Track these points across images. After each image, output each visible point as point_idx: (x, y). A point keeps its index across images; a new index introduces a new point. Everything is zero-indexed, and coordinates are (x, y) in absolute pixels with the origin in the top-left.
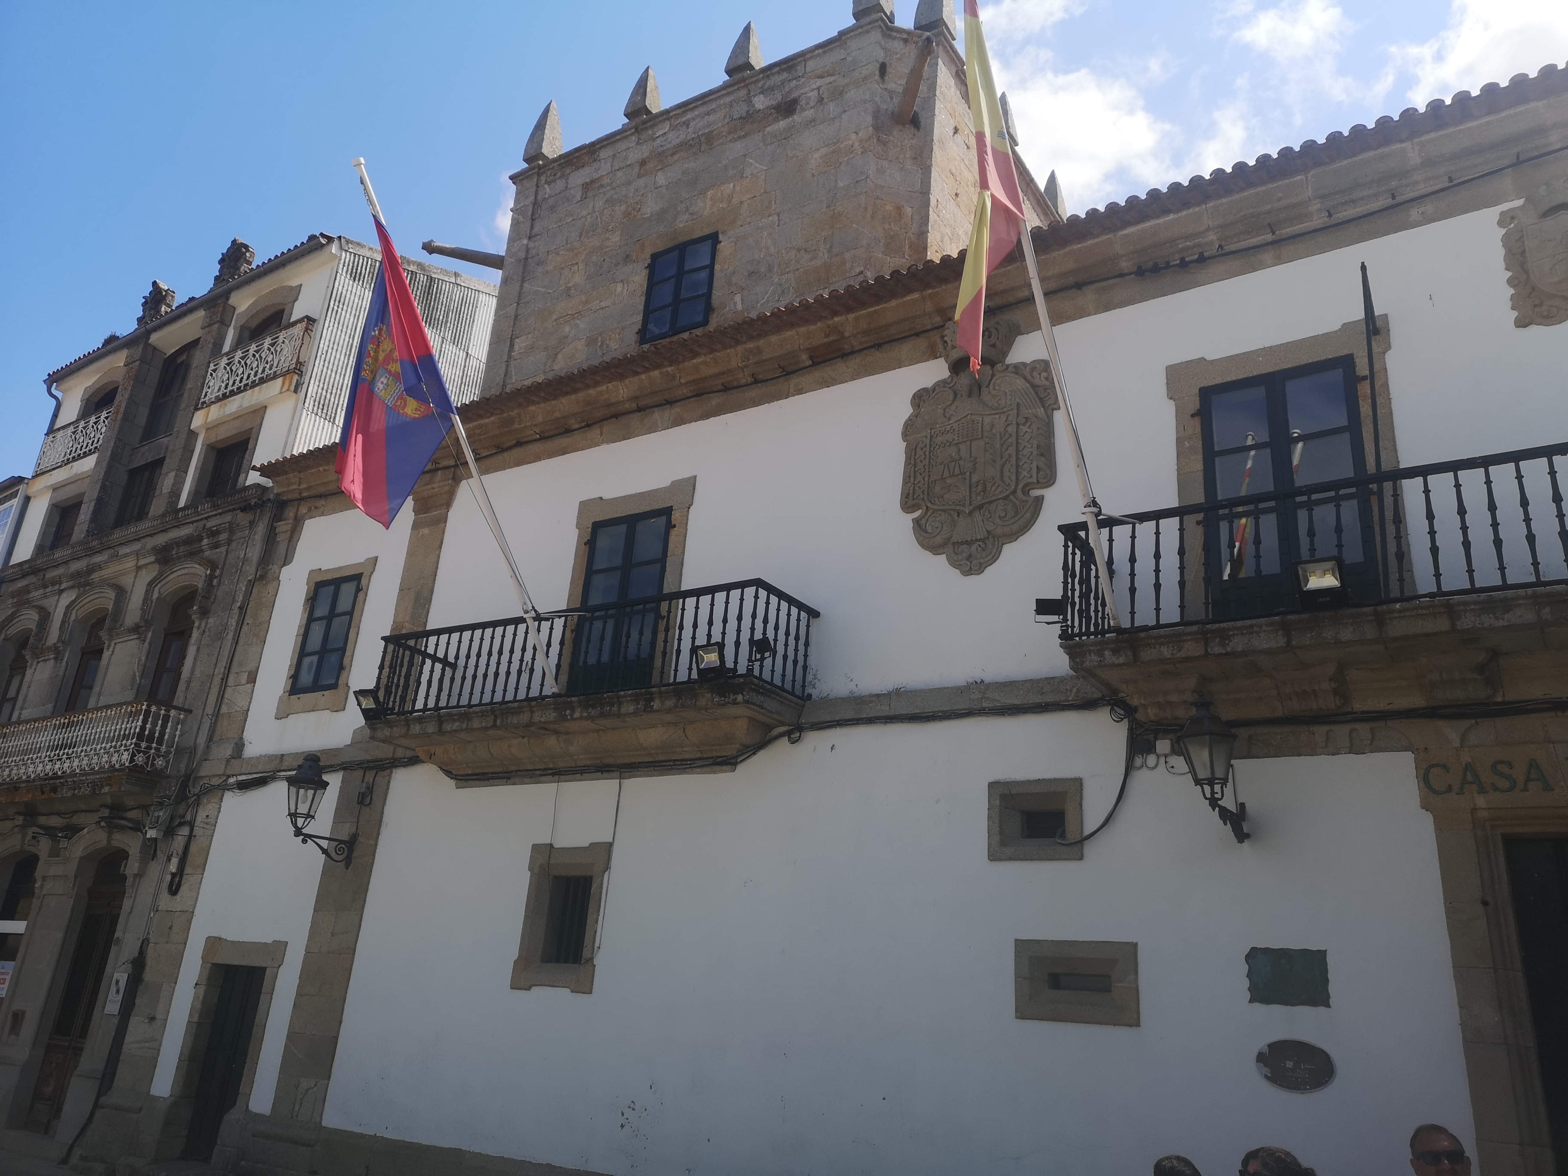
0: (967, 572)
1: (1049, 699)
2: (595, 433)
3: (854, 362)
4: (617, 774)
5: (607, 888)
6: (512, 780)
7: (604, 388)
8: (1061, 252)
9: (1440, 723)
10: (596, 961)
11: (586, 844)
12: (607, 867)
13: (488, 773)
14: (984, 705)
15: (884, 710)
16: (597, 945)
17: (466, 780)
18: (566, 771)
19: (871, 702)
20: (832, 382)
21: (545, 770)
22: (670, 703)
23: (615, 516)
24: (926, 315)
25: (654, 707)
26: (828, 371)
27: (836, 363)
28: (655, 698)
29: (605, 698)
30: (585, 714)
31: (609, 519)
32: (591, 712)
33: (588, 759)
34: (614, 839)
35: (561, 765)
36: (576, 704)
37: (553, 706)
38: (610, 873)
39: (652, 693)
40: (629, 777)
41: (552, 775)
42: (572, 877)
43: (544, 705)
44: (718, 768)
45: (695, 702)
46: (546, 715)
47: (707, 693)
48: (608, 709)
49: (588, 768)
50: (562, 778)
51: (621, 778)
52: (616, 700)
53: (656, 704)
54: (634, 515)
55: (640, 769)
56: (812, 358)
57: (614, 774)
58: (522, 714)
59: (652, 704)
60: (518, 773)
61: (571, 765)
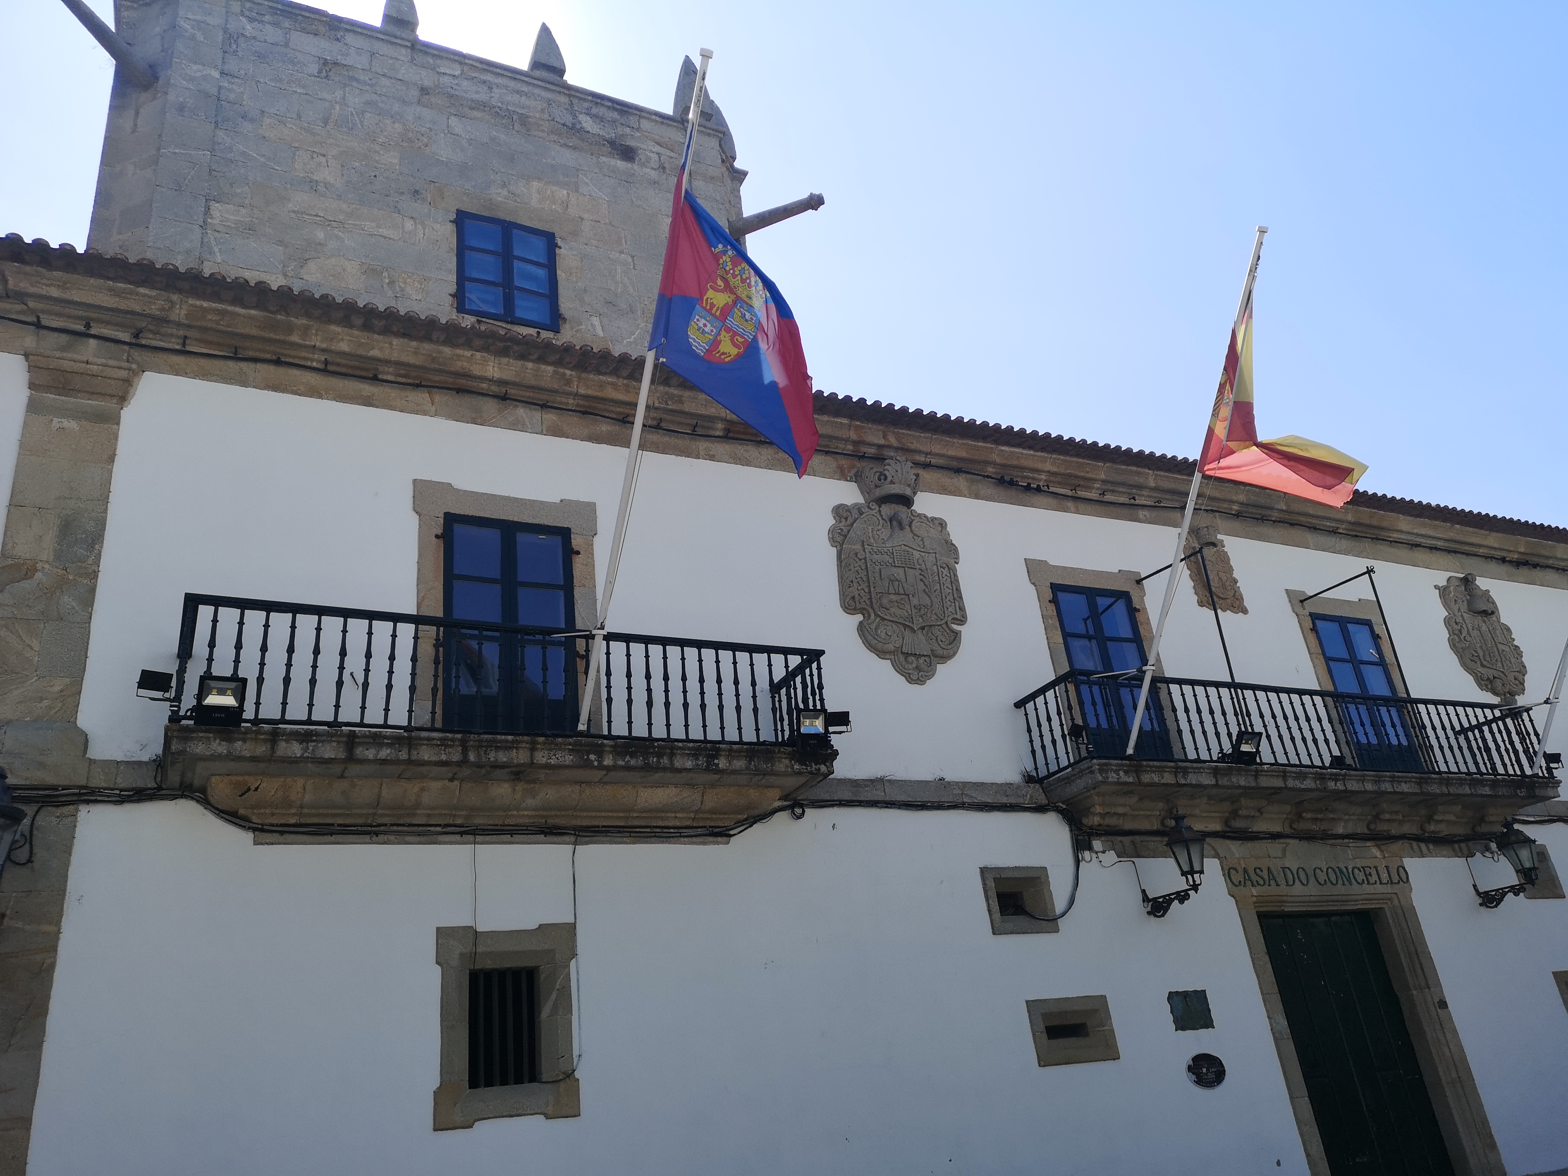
0: (920, 681)
1: (1012, 800)
2: (422, 397)
3: (767, 452)
4: (573, 838)
5: (578, 980)
7: (468, 354)
8: (960, 441)
9: (1228, 842)
10: (577, 1074)
11: (533, 925)
12: (574, 955)
14: (965, 800)
15: (879, 795)
16: (576, 1053)
18: (484, 830)
19: (866, 786)
20: (746, 463)
21: (446, 826)
22: (739, 764)
23: (482, 514)
24: (846, 440)
25: (720, 766)
26: (740, 449)
27: (747, 445)
28: (721, 755)
29: (654, 747)
30: (621, 763)
31: (472, 516)
32: (629, 761)
33: (529, 817)
34: (575, 918)
35: (479, 821)
36: (607, 749)
37: (570, 747)
38: (577, 962)
39: (719, 749)
40: (587, 843)
41: (461, 834)
42: (509, 969)
43: (557, 745)
44: (711, 839)
45: (772, 766)
46: (557, 756)
47: (786, 758)
48: (655, 760)
49: (525, 828)
50: (479, 838)
51: (575, 843)
52: (668, 751)
53: (722, 763)
54: (513, 522)
55: (608, 834)
56: (727, 431)
57: (566, 838)
58: (515, 750)
59: (716, 761)
60: (395, 828)
61: (496, 822)
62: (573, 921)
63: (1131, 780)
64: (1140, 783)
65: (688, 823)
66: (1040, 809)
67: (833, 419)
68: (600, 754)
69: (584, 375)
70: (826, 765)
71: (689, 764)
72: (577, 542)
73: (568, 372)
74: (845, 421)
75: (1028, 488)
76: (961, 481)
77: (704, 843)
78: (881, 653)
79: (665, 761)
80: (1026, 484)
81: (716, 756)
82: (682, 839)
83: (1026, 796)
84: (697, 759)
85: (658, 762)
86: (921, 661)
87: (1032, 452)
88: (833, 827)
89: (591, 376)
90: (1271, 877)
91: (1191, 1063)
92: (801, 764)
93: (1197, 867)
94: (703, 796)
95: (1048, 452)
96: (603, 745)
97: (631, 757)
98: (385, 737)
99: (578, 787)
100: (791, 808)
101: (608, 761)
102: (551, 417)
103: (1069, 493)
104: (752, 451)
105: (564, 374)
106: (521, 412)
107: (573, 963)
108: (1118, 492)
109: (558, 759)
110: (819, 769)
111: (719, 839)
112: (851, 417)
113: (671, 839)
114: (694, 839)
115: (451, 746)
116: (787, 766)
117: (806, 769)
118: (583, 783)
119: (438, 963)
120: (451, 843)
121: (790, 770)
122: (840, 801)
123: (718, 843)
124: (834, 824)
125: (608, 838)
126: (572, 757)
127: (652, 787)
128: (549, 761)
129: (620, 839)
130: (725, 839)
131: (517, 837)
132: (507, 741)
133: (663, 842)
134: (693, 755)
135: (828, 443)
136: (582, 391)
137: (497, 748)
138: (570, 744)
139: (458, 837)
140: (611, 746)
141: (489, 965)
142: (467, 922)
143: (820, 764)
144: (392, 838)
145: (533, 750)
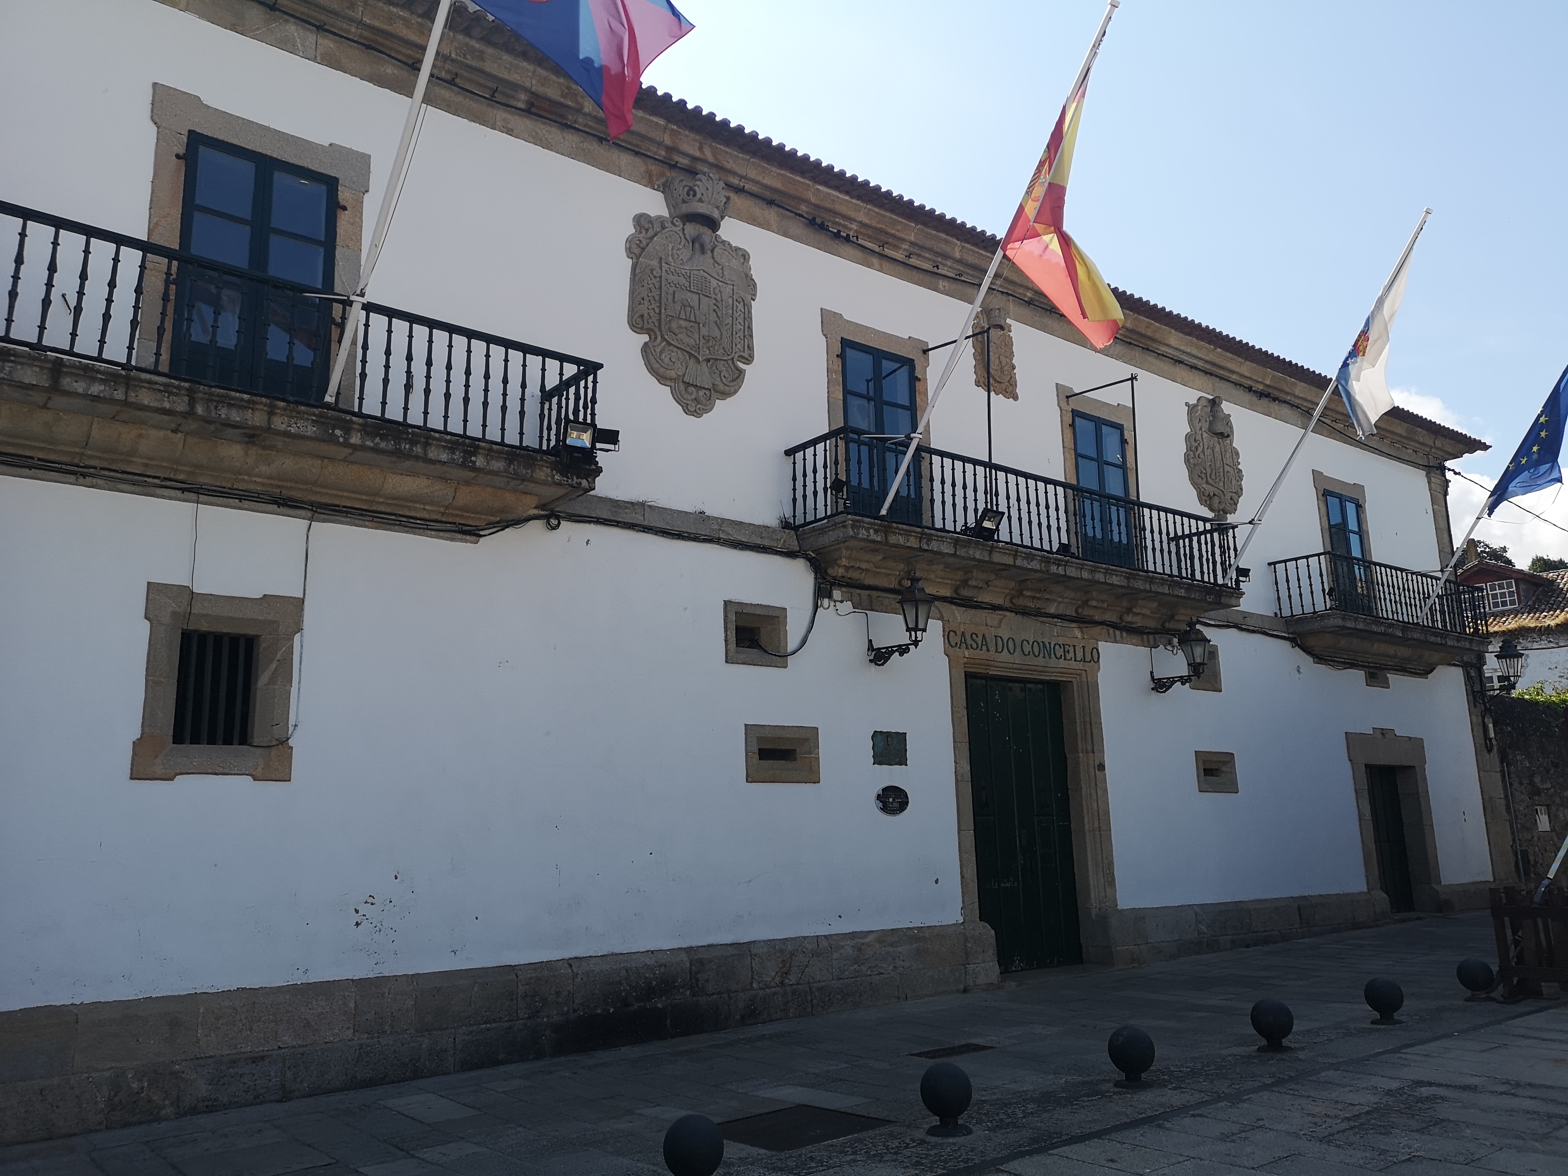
0: (697, 413)
1: (767, 543)
3: (572, 138)
4: (309, 514)
5: (301, 653)
6: (90, 480)
8: (778, 171)
9: (954, 607)
10: (291, 743)
11: (257, 595)
12: (299, 629)
14: (721, 536)
15: (638, 519)
16: (292, 722)
19: (626, 508)
20: (547, 145)
21: (166, 479)
22: (498, 465)
23: (235, 141)
24: (660, 144)
25: (477, 464)
26: (543, 129)
27: (551, 125)
28: (479, 453)
29: (408, 433)
30: (369, 443)
31: (223, 141)
32: (378, 443)
33: (263, 484)
34: (304, 594)
35: (205, 480)
36: (357, 427)
37: (314, 418)
38: (302, 636)
39: (478, 447)
40: (324, 521)
41: (183, 490)
43: (299, 413)
44: (459, 536)
45: (532, 473)
46: (299, 425)
47: (547, 467)
48: (407, 447)
49: (257, 495)
50: (202, 498)
51: (312, 519)
52: (423, 440)
53: (480, 461)
54: (271, 158)
55: (348, 515)
56: (531, 104)
57: (303, 513)
58: (250, 411)
59: (473, 459)
60: (106, 473)
61: (224, 484)
62: (300, 595)
63: (879, 539)
64: (887, 543)
65: (438, 517)
66: (791, 554)
67: (648, 117)
68: (347, 431)
70: (588, 481)
71: (444, 457)
72: (344, 195)
74: (662, 122)
75: (837, 235)
76: (771, 214)
77: (452, 540)
78: (662, 379)
79: (418, 449)
80: (836, 231)
81: (474, 454)
82: (429, 532)
83: (780, 540)
84: (454, 453)
85: (411, 449)
86: (701, 393)
87: (847, 198)
88: (587, 543)
90: (984, 643)
91: (881, 792)
92: (562, 475)
93: (921, 626)
94: (455, 492)
95: (863, 201)
96: (351, 421)
97: (381, 439)
98: (98, 371)
99: (319, 462)
100: (547, 518)
101: (355, 439)
102: (328, 44)
103: (877, 249)
104: (555, 133)
106: (293, 30)
107: (297, 637)
108: (923, 257)
109: (299, 428)
110: (580, 483)
111: (468, 537)
112: (668, 120)
113: (417, 530)
114: (441, 534)
115: (176, 395)
117: (567, 481)
118: (325, 458)
119: (146, 618)
120: (170, 498)
122: (598, 518)
123: (466, 541)
124: (589, 540)
125: (349, 520)
126: (315, 429)
127: (402, 474)
128: (289, 429)
129: (361, 522)
130: (474, 538)
131: (246, 504)
132: (242, 400)
133: (407, 532)
134: (450, 448)
135: (640, 143)
136: (367, 20)
137: (230, 405)
138: (314, 415)
139: (179, 493)
140: (360, 425)
141: (204, 627)
143: (582, 479)
144: (100, 482)
145: (271, 414)
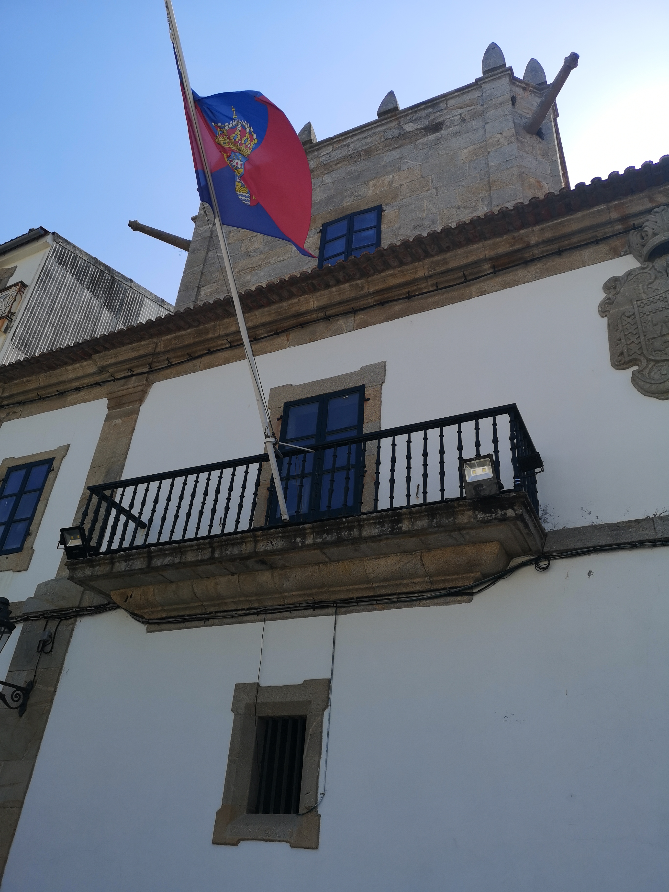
4: (334, 610)
5: (329, 727)
6: (211, 621)
10: (320, 810)
11: (300, 682)
12: (327, 705)
13: (184, 616)
16: (320, 790)
17: (159, 624)
18: (272, 610)
19: (629, 527)
20: (516, 283)
21: (248, 609)
23: (307, 396)
24: (611, 222)
26: (509, 276)
27: (516, 270)
28: (404, 519)
31: (301, 399)
32: (326, 538)
34: (332, 675)
35: (268, 603)
36: (308, 531)
37: (281, 535)
38: (330, 711)
40: (346, 613)
41: (257, 614)
42: (281, 717)
43: (271, 535)
44: (451, 599)
46: (273, 543)
48: (346, 533)
49: (298, 605)
50: (269, 616)
51: (336, 614)
53: (405, 526)
54: (327, 394)
55: (359, 604)
56: (494, 267)
57: (329, 610)
58: (244, 544)
59: (400, 525)
60: (219, 614)
61: (280, 603)
62: (328, 676)
65: (428, 587)
68: (304, 537)
69: (370, 279)
72: (368, 392)
73: (359, 282)
77: (447, 603)
79: (355, 533)
81: (400, 521)
82: (424, 602)
84: (383, 526)
85: (350, 534)
88: (589, 574)
89: (375, 277)
92: (485, 512)
94: (421, 560)
96: (304, 529)
98: (167, 550)
99: (317, 567)
100: (535, 562)
101: (309, 541)
102: (360, 317)
104: (522, 272)
105: (357, 285)
106: (341, 322)
107: (326, 713)
109: (273, 545)
110: (506, 514)
111: (460, 598)
112: (606, 201)
113: (415, 603)
114: (436, 601)
115: (205, 549)
116: (470, 517)
117: (491, 516)
118: (321, 563)
119: (232, 711)
120: (252, 621)
121: (472, 520)
122: (594, 547)
123: (461, 602)
125: (362, 607)
126: (283, 542)
127: (375, 559)
128: (266, 548)
129: (371, 607)
130: (465, 598)
131: (294, 613)
132: (237, 539)
133: (408, 606)
134: (379, 523)
136: (371, 290)
137: (233, 545)
138: (280, 532)
139: (255, 617)
140: (310, 528)
141: (270, 713)
142: (252, 679)
143: (507, 509)
144: (216, 621)
145: (256, 542)
